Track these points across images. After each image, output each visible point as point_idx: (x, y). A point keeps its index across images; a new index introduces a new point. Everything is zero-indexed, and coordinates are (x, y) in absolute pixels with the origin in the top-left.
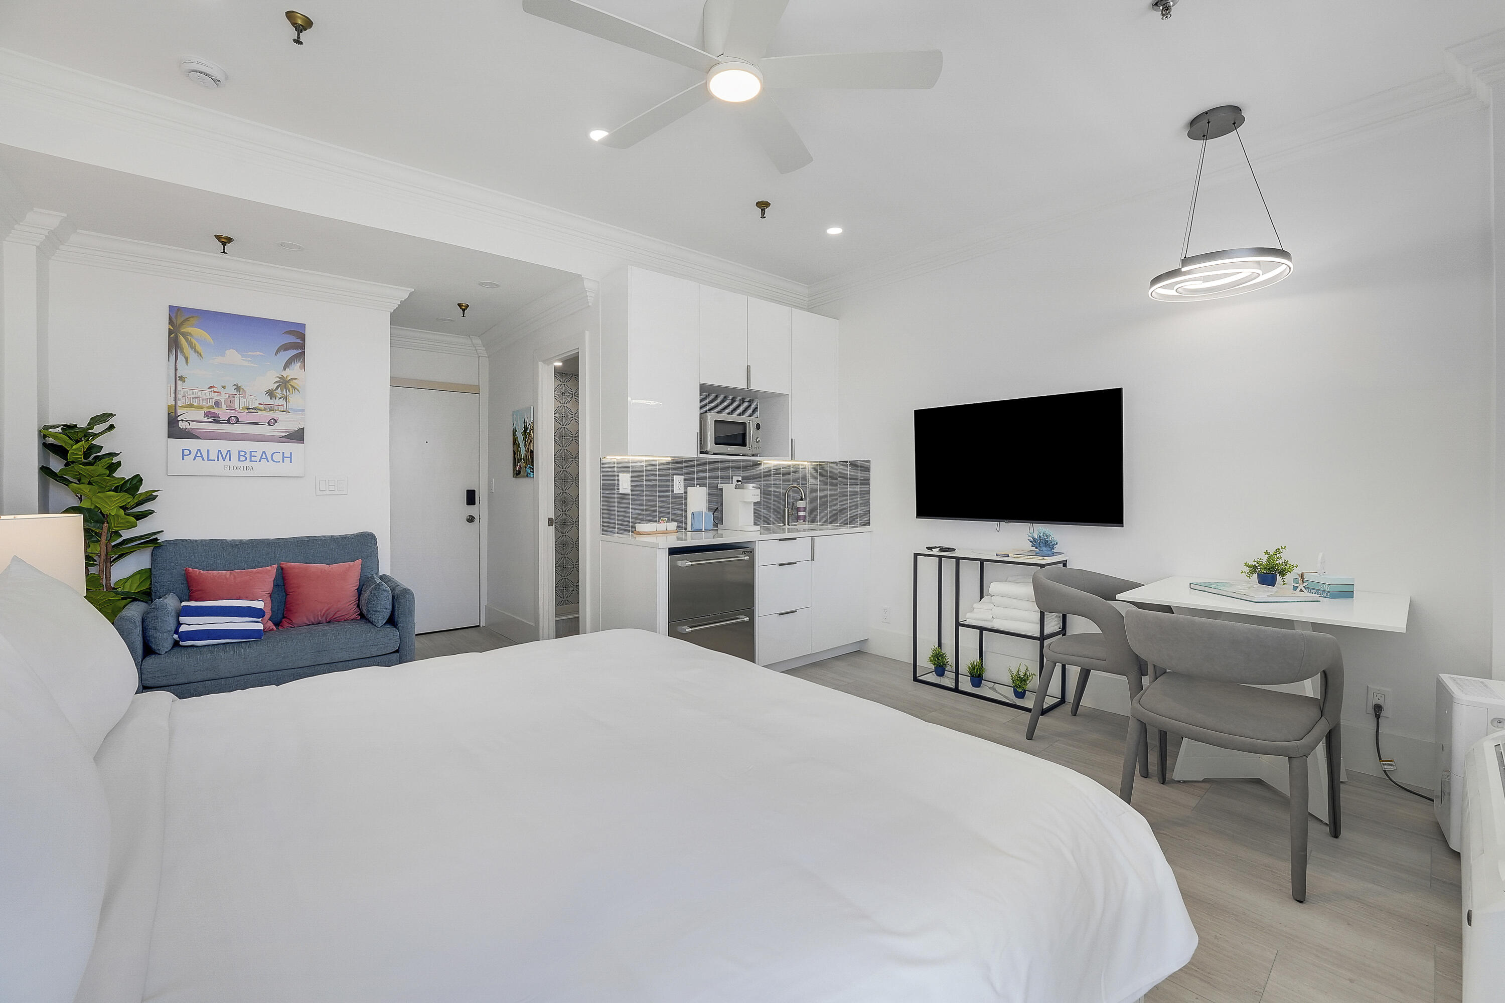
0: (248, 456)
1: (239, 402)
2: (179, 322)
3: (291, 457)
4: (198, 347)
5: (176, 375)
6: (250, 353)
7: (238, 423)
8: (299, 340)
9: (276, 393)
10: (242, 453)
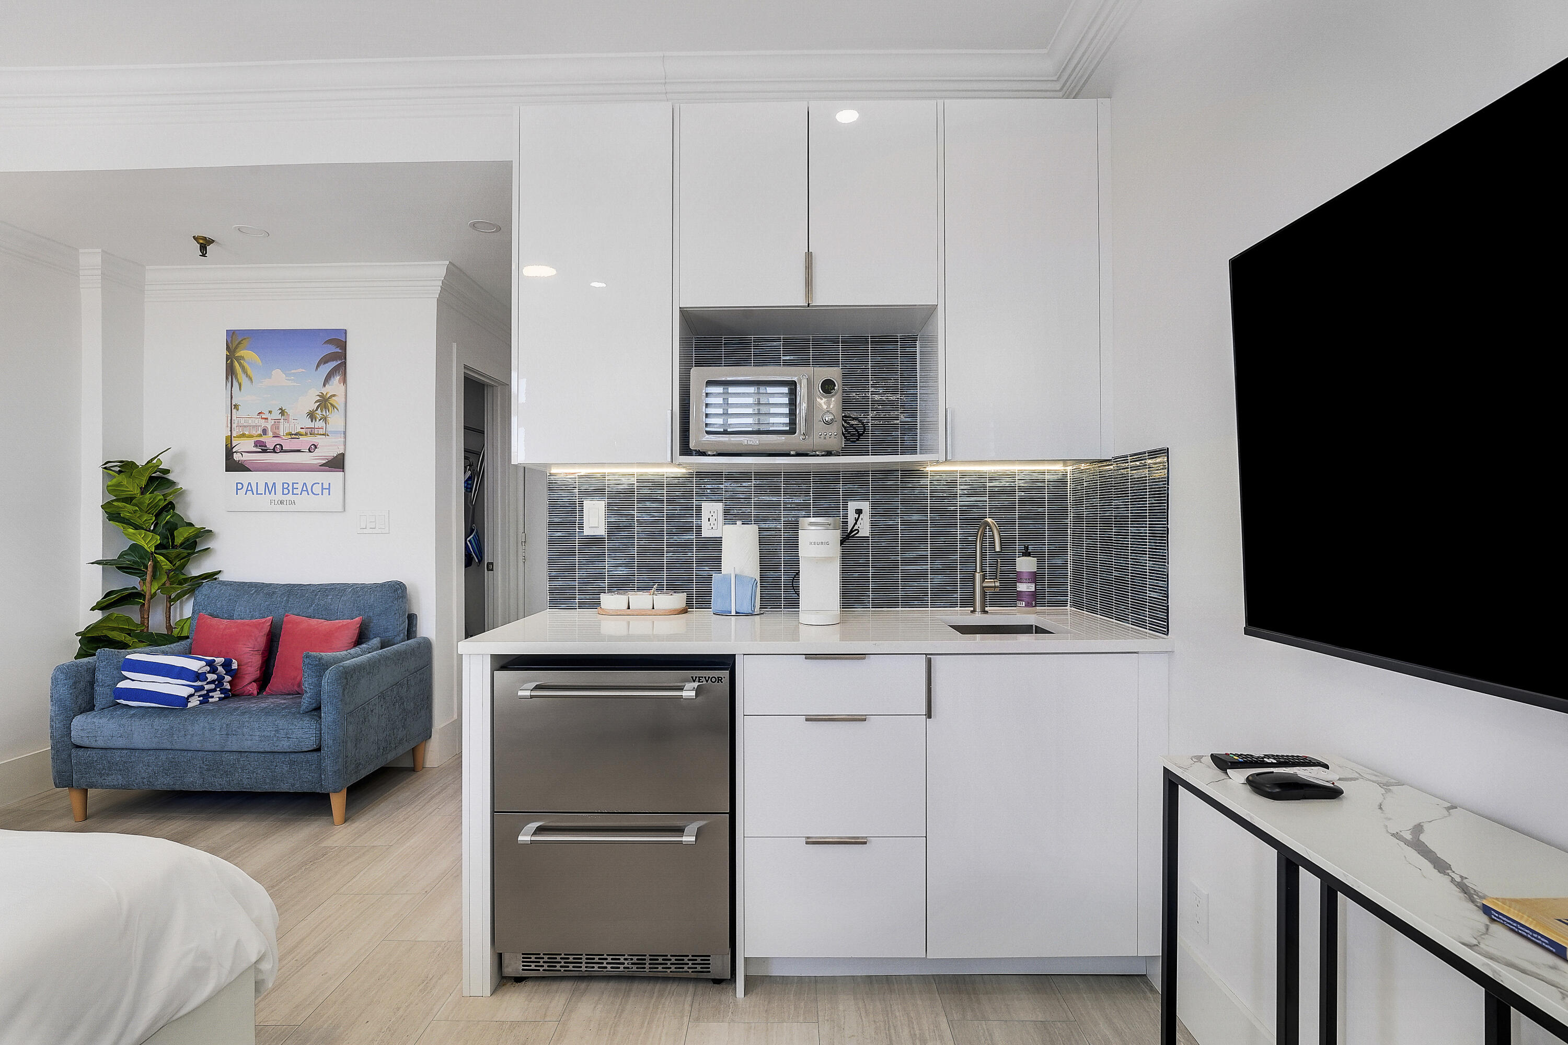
0: (290, 488)
1: (283, 429)
2: (234, 346)
3: (329, 489)
4: (249, 372)
5: (231, 404)
6: (293, 371)
7: (282, 451)
8: (338, 349)
9: (316, 413)
10: (286, 486)
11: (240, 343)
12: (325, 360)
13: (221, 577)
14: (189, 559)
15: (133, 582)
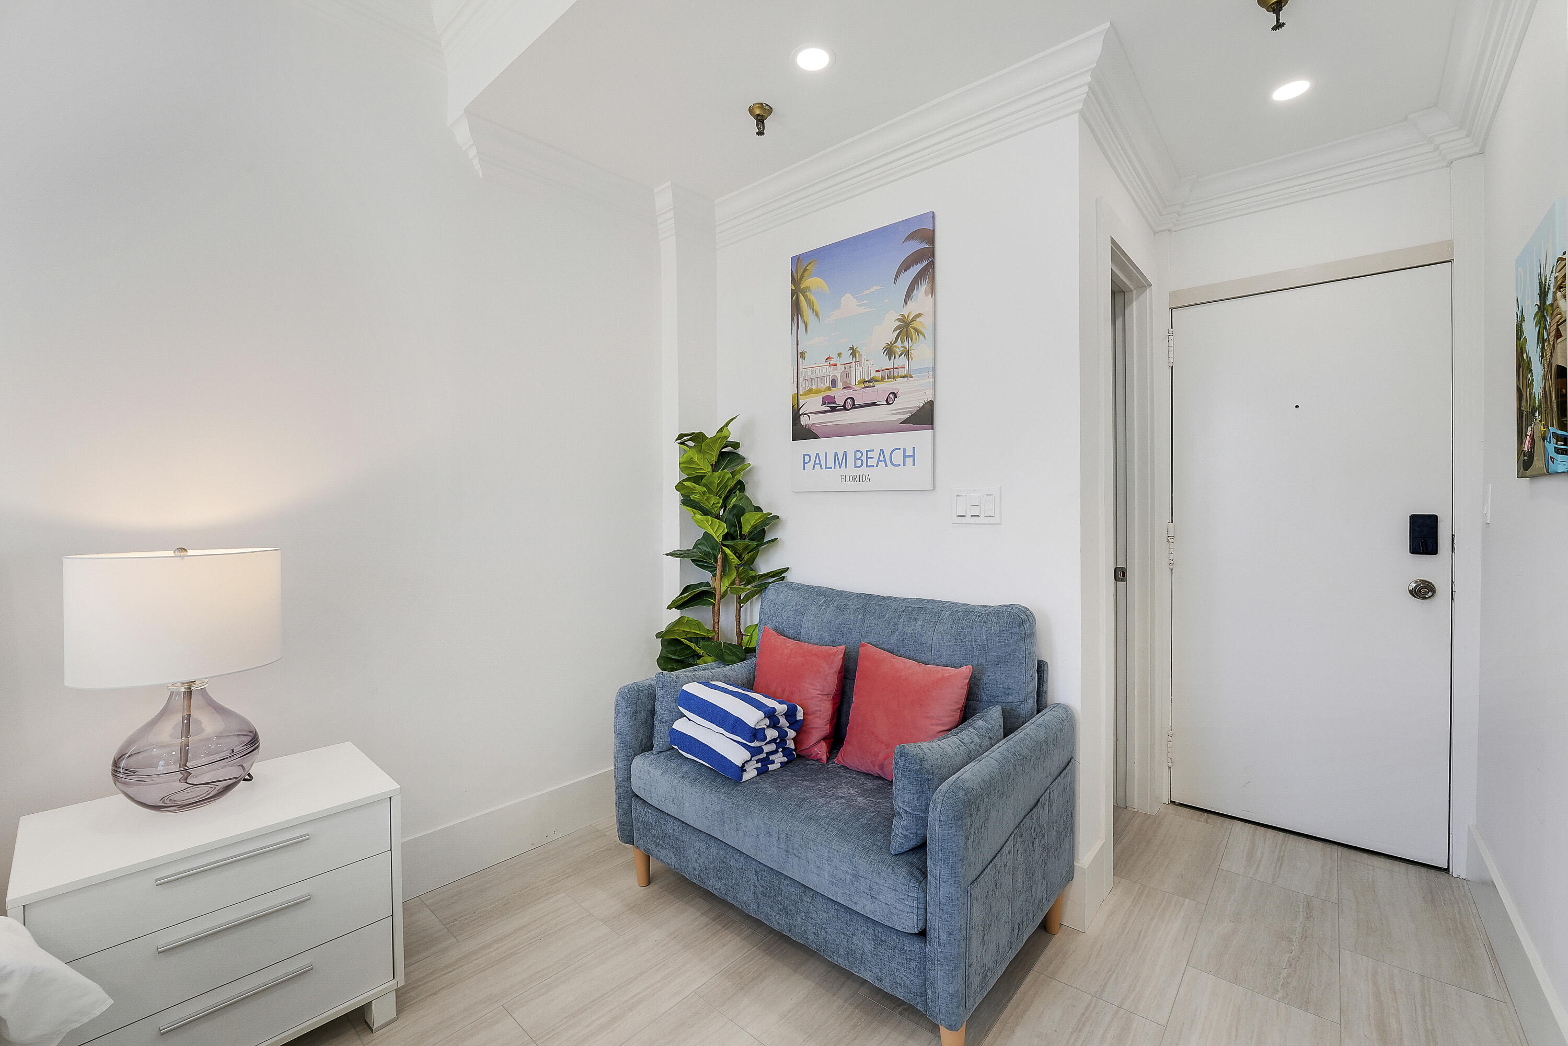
0: (864, 458)
1: (858, 373)
2: (799, 276)
3: (913, 456)
4: (816, 304)
5: (797, 352)
7: (854, 407)
8: (924, 243)
9: (896, 347)
10: (858, 455)
11: (805, 270)
12: (906, 266)
13: (790, 577)
14: (759, 551)
15: (704, 576)
